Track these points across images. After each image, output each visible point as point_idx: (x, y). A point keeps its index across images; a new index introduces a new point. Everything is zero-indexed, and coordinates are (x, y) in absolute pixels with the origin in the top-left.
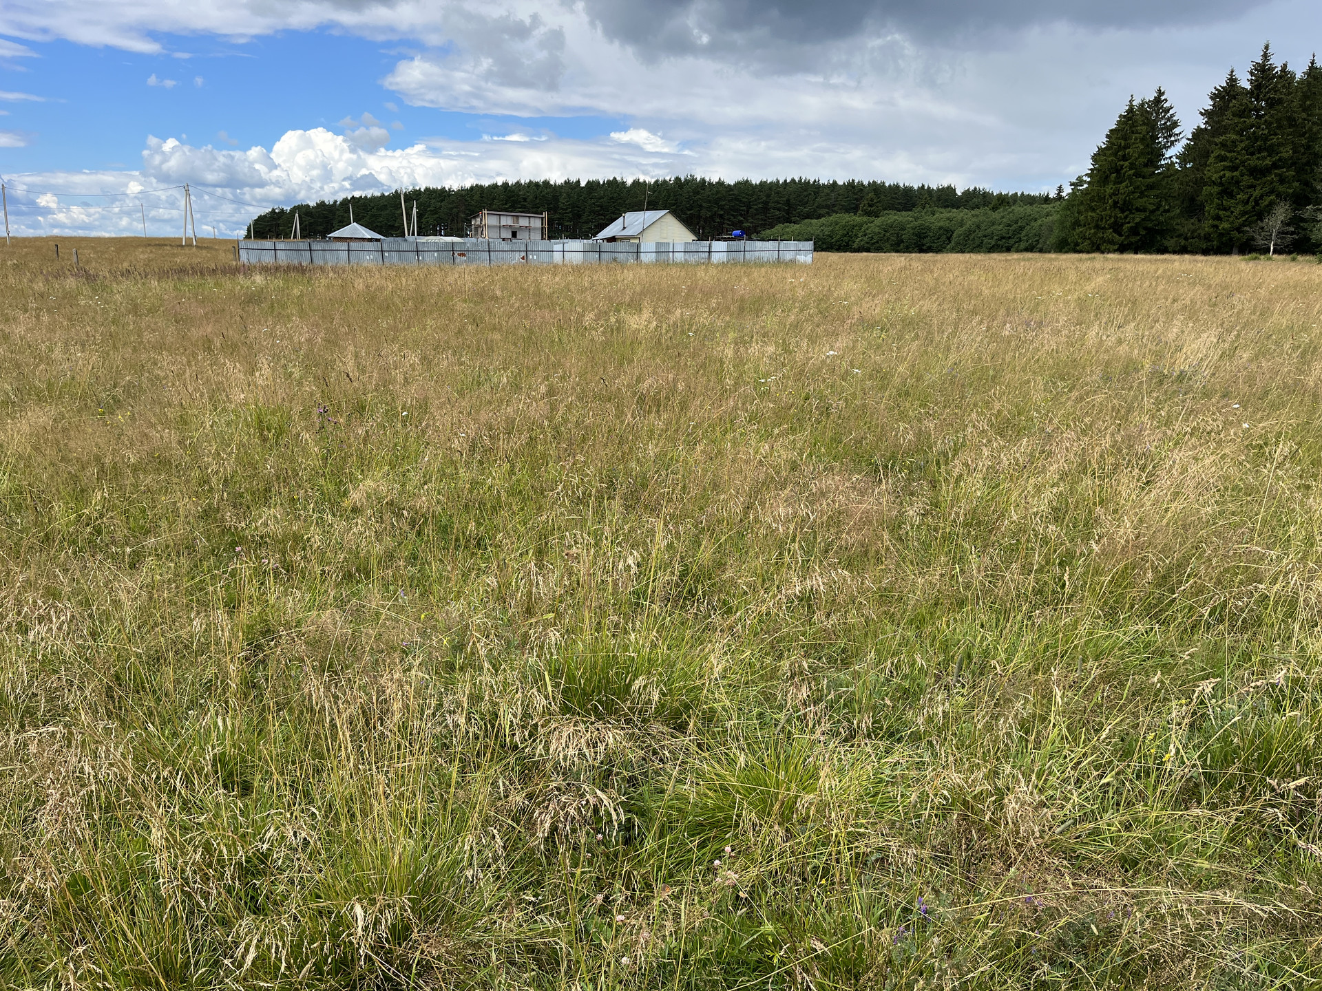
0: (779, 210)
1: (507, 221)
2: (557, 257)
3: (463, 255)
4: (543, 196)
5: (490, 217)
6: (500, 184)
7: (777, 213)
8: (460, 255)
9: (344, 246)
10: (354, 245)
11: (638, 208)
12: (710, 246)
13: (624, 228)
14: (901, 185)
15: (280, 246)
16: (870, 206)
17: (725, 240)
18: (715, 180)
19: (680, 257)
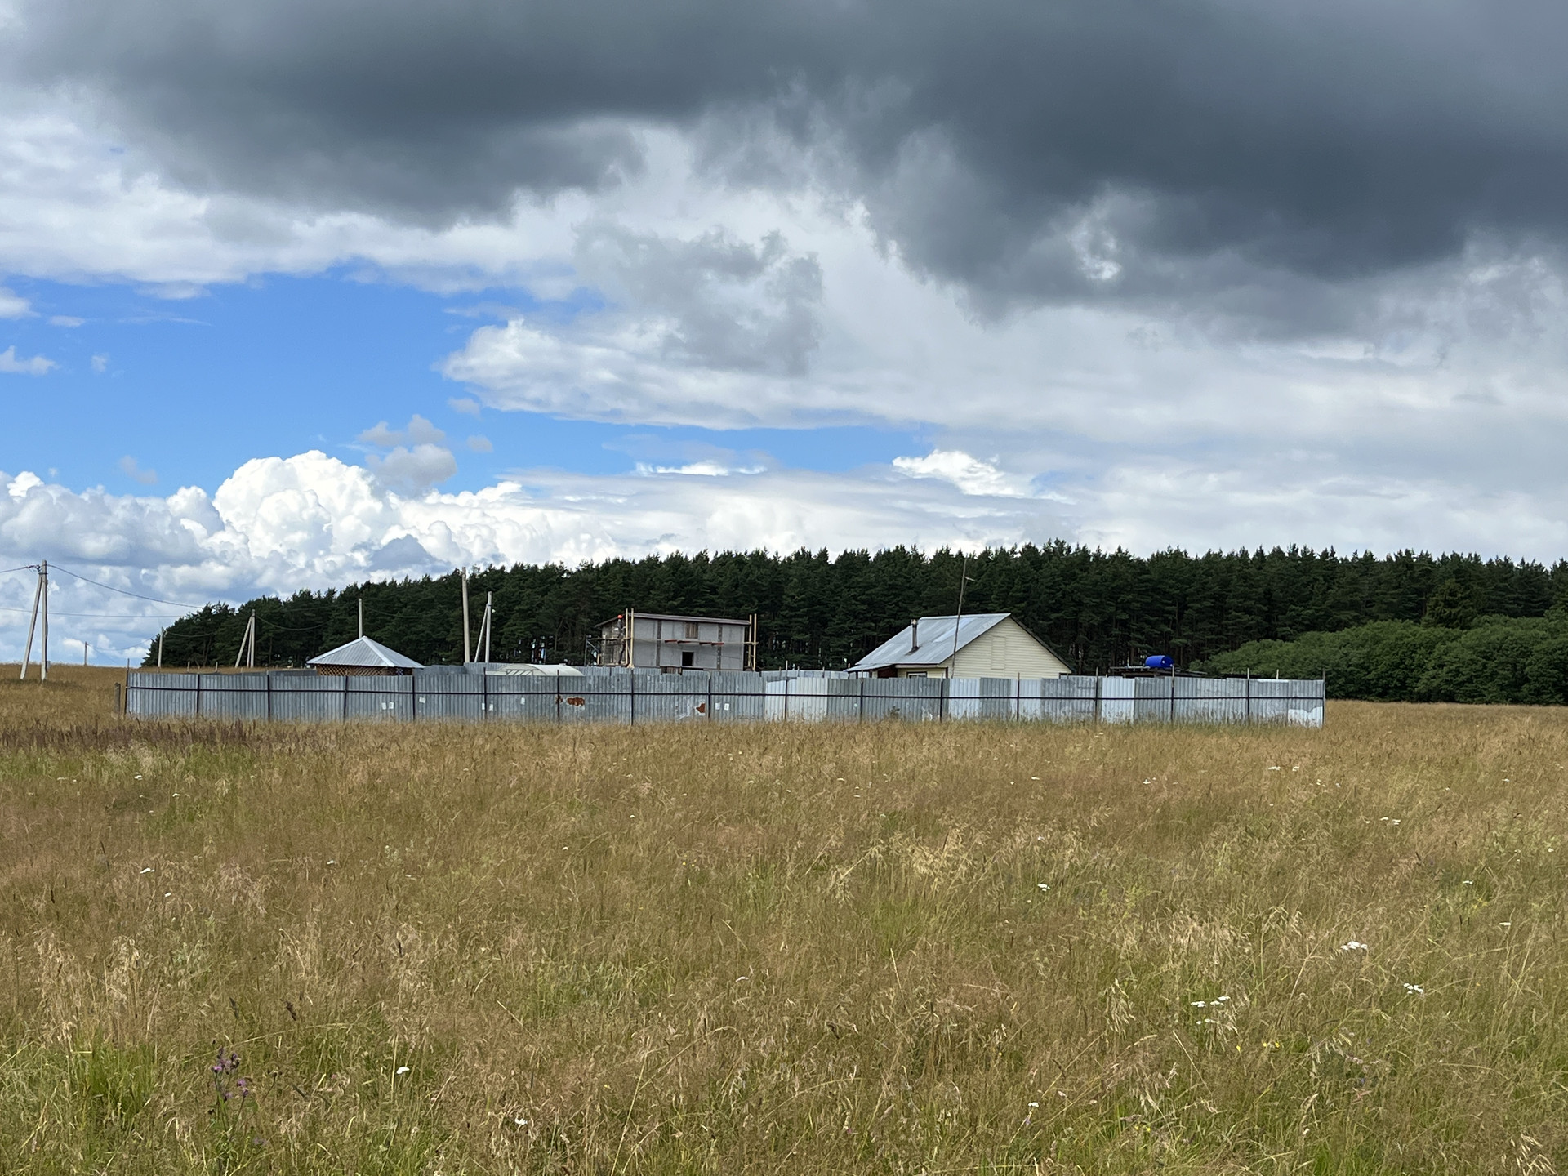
0: (1248, 611)
1: (673, 631)
2: (773, 707)
3: (579, 702)
4: (752, 583)
5: (642, 625)
6: (663, 559)
7: (1246, 618)
8: (572, 702)
9: (338, 682)
10: (357, 681)
11: (945, 607)
12: (1098, 688)
13: (915, 649)
14: (1516, 563)
15: (209, 683)
16: (1449, 604)
17: (1130, 674)
18: (1109, 550)
19: (1032, 709)
